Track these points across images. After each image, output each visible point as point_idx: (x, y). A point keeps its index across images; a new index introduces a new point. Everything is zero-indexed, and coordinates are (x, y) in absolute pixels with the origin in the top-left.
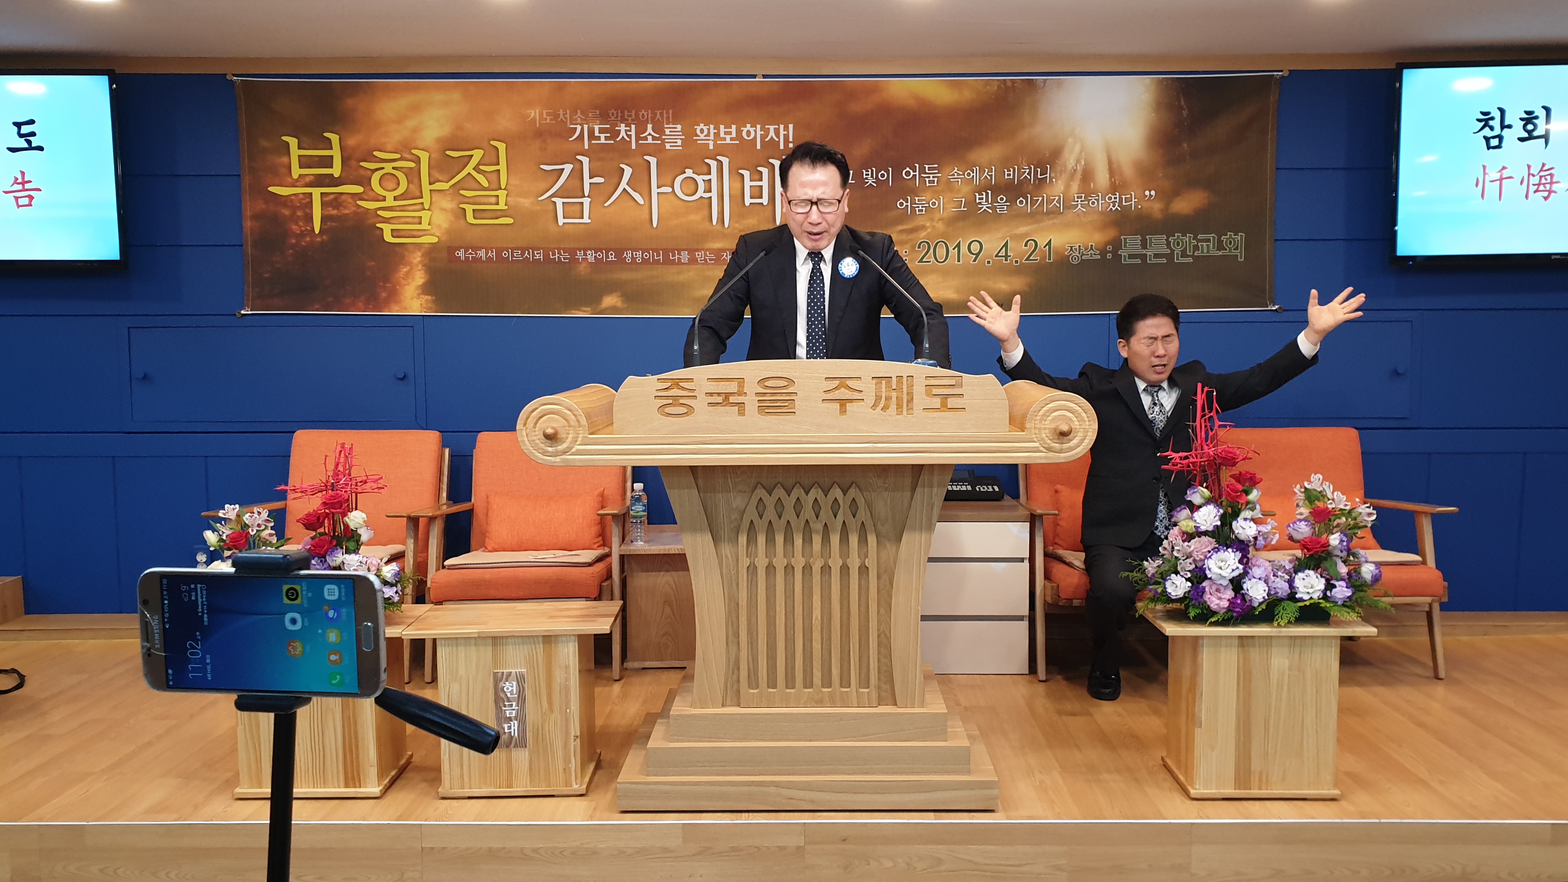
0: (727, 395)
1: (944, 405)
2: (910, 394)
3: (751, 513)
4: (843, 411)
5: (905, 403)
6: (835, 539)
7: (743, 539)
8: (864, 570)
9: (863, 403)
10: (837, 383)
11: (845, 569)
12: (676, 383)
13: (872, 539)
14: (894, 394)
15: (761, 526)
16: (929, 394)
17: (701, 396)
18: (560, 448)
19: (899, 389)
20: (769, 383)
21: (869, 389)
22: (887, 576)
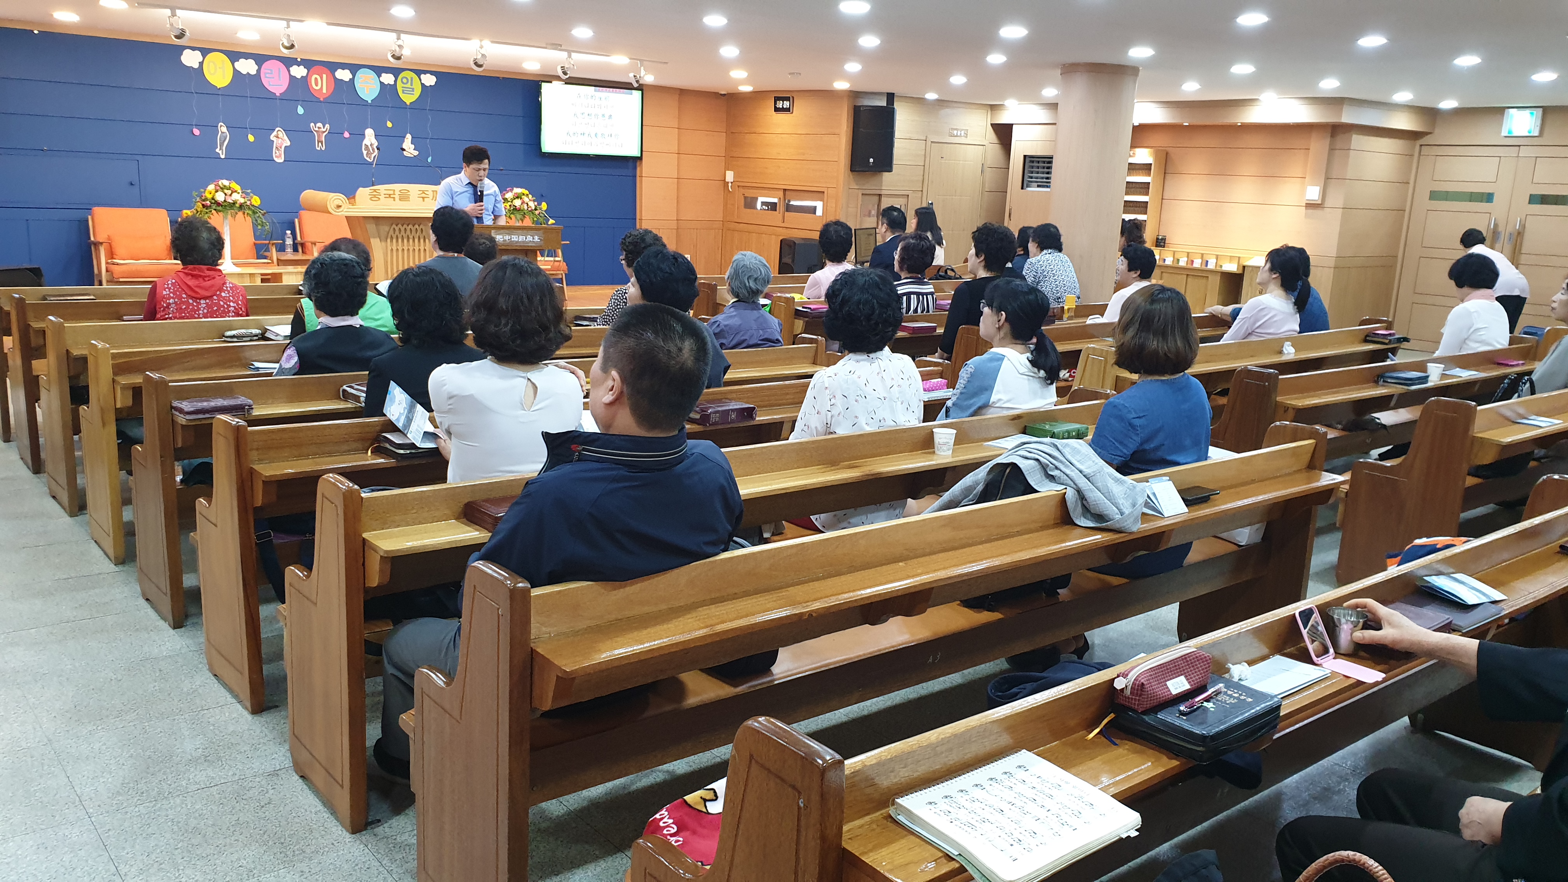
0: (391, 194)
3: (392, 230)
4: (424, 200)
10: (422, 192)
12: (375, 190)
15: (394, 237)
17: (383, 195)
18: (340, 210)
20: (403, 192)
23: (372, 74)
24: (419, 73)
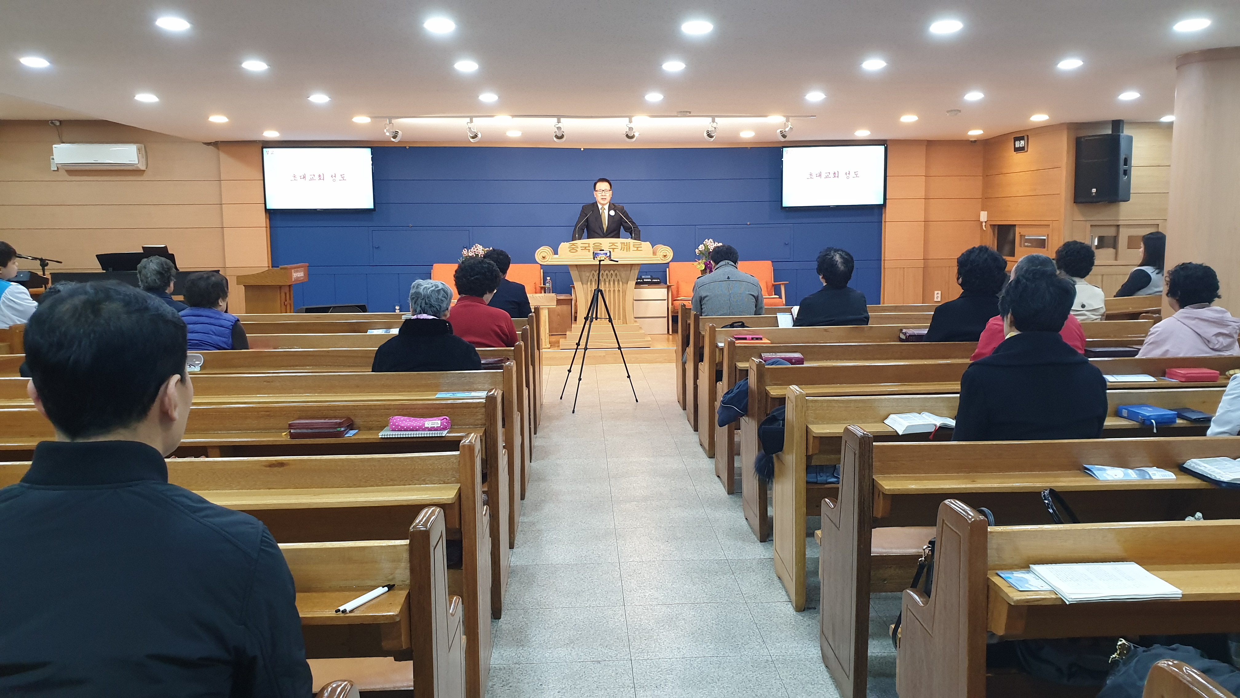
0: (586, 247)
1: (637, 249)
2: (629, 247)
3: (591, 277)
5: (628, 249)
6: (612, 283)
7: (589, 284)
8: (619, 291)
9: (618, 249)
10: (612, 244)
11: (614, 291)
12: (573, 244)
13: (621, 283)
14: (626, 247)
16: (634, 247)
18: (546, 260)
19: (627, 246)
21: (619, 245)
22: (624, 292)
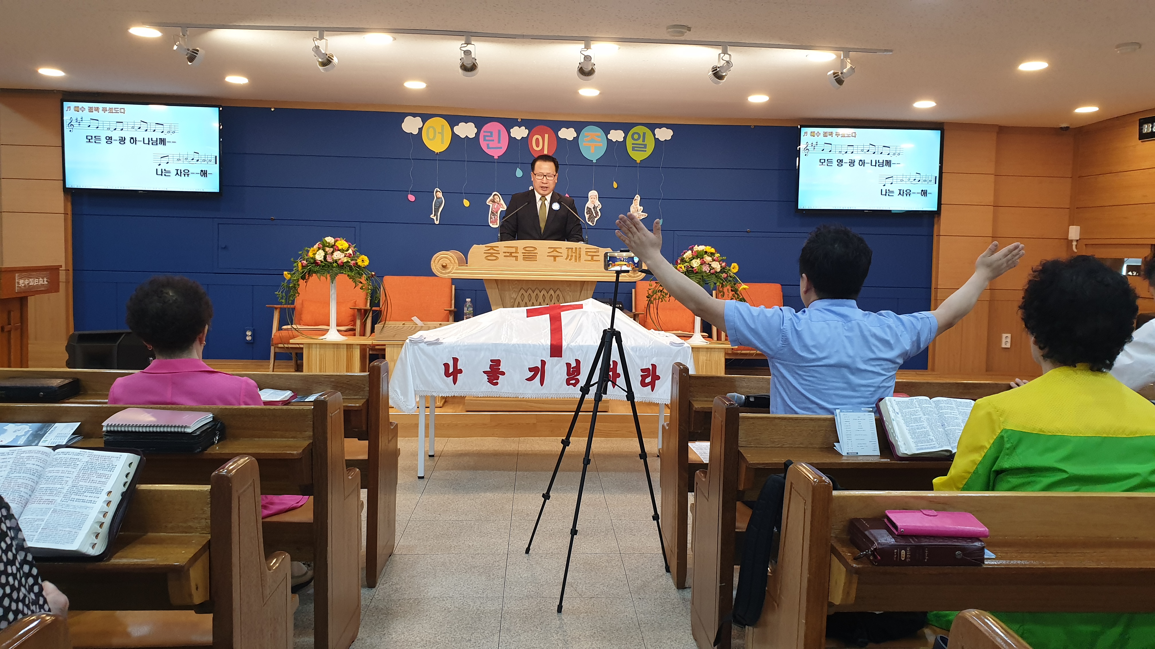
0: (511, 253)
1: (592, 259)
2: (580, 254)
3: (519, 299)
4: (555, 260)
5: (578, 258)
9: (562, 257)
10: (553, 249)
12: (492, 248)
14: (574, 255)
15: (523, 304)
16: (587, 255)
17: (501, 253)
18: (447, 271)
19: (576, 252)
20: (526, 249)
21: (565, 252)
23: (599, 132)
24: (652, 127)
